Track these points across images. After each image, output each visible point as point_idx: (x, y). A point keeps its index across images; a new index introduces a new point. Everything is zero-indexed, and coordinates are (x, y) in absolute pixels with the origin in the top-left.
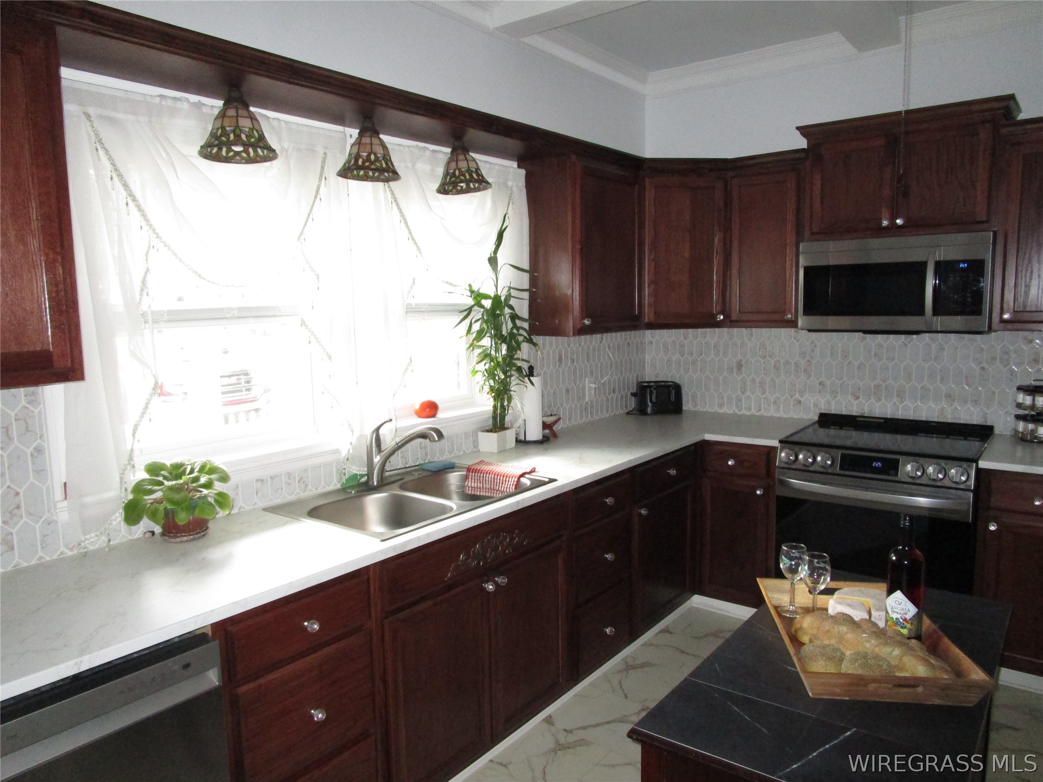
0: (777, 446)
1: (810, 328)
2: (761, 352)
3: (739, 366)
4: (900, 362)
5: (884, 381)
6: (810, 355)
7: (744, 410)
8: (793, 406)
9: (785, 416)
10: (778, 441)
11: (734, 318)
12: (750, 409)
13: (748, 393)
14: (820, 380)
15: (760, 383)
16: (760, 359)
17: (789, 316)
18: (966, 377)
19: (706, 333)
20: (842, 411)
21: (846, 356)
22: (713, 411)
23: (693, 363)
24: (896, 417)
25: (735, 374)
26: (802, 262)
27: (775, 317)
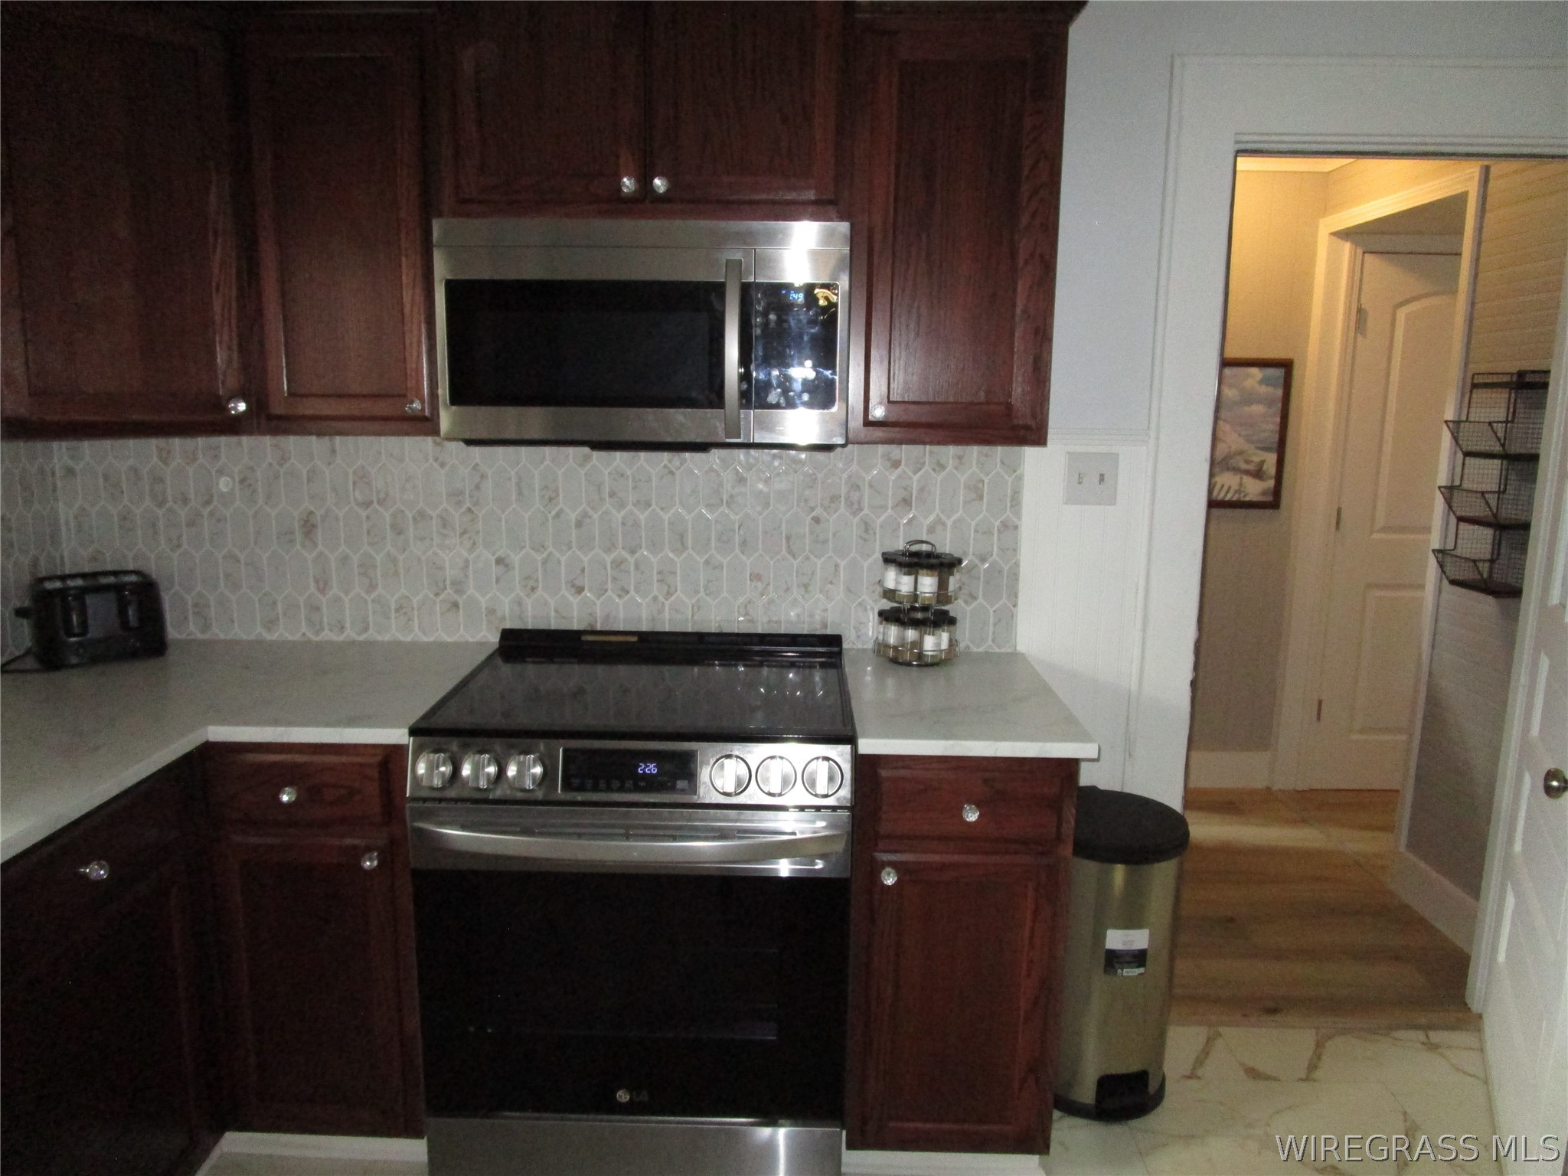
0: (406, 742)
1: (467, 436)
2: (357, 493)
3: (309, 527)
4: (662, 509)
5: (633, 552)
6: (471, 496)
7: (326, 631)
8: (442, 614)
9: (425, 639)
10: (406, 731)
11: (277, 409)
12: (342, 628)
13: (335, 590)
14: (497, 555)
15: (360, 566)
16: (356, 508)
17: (417, 405)
18: (788, 538)
19: (218, 447)
20: (550, 625)
21: (550, 499)
22: (252, 637)
23: (191, 524)
24: (659, 628)
25: (298, 547)
26: (441, 271)
27: (383, 408)
